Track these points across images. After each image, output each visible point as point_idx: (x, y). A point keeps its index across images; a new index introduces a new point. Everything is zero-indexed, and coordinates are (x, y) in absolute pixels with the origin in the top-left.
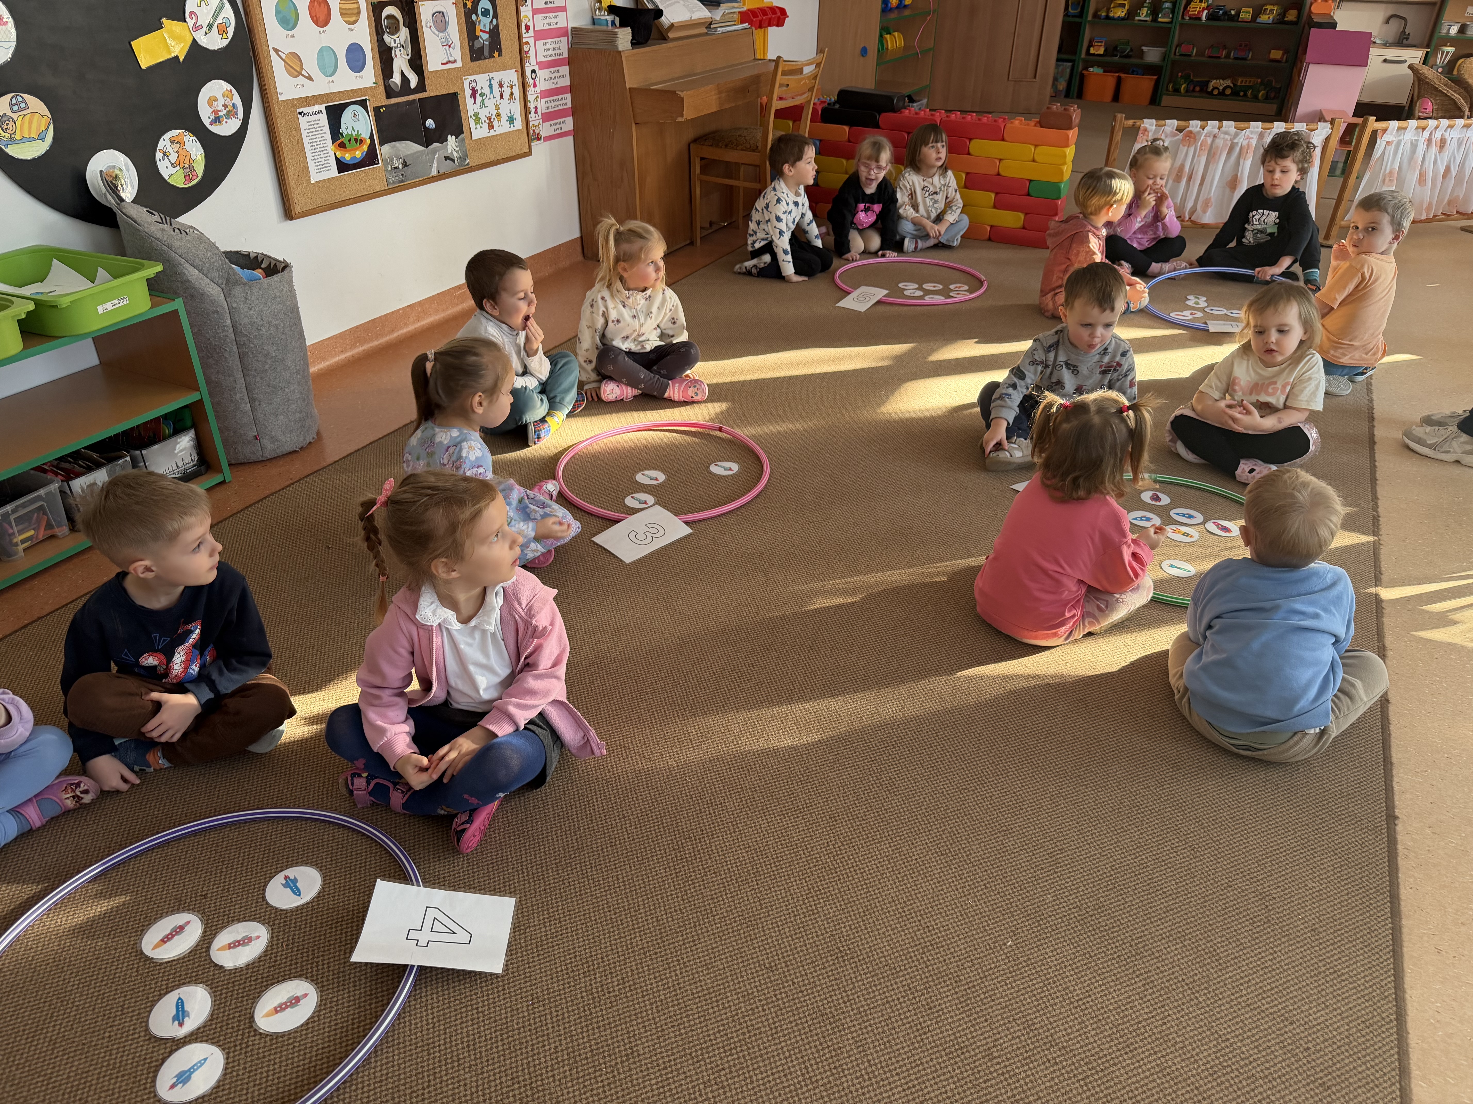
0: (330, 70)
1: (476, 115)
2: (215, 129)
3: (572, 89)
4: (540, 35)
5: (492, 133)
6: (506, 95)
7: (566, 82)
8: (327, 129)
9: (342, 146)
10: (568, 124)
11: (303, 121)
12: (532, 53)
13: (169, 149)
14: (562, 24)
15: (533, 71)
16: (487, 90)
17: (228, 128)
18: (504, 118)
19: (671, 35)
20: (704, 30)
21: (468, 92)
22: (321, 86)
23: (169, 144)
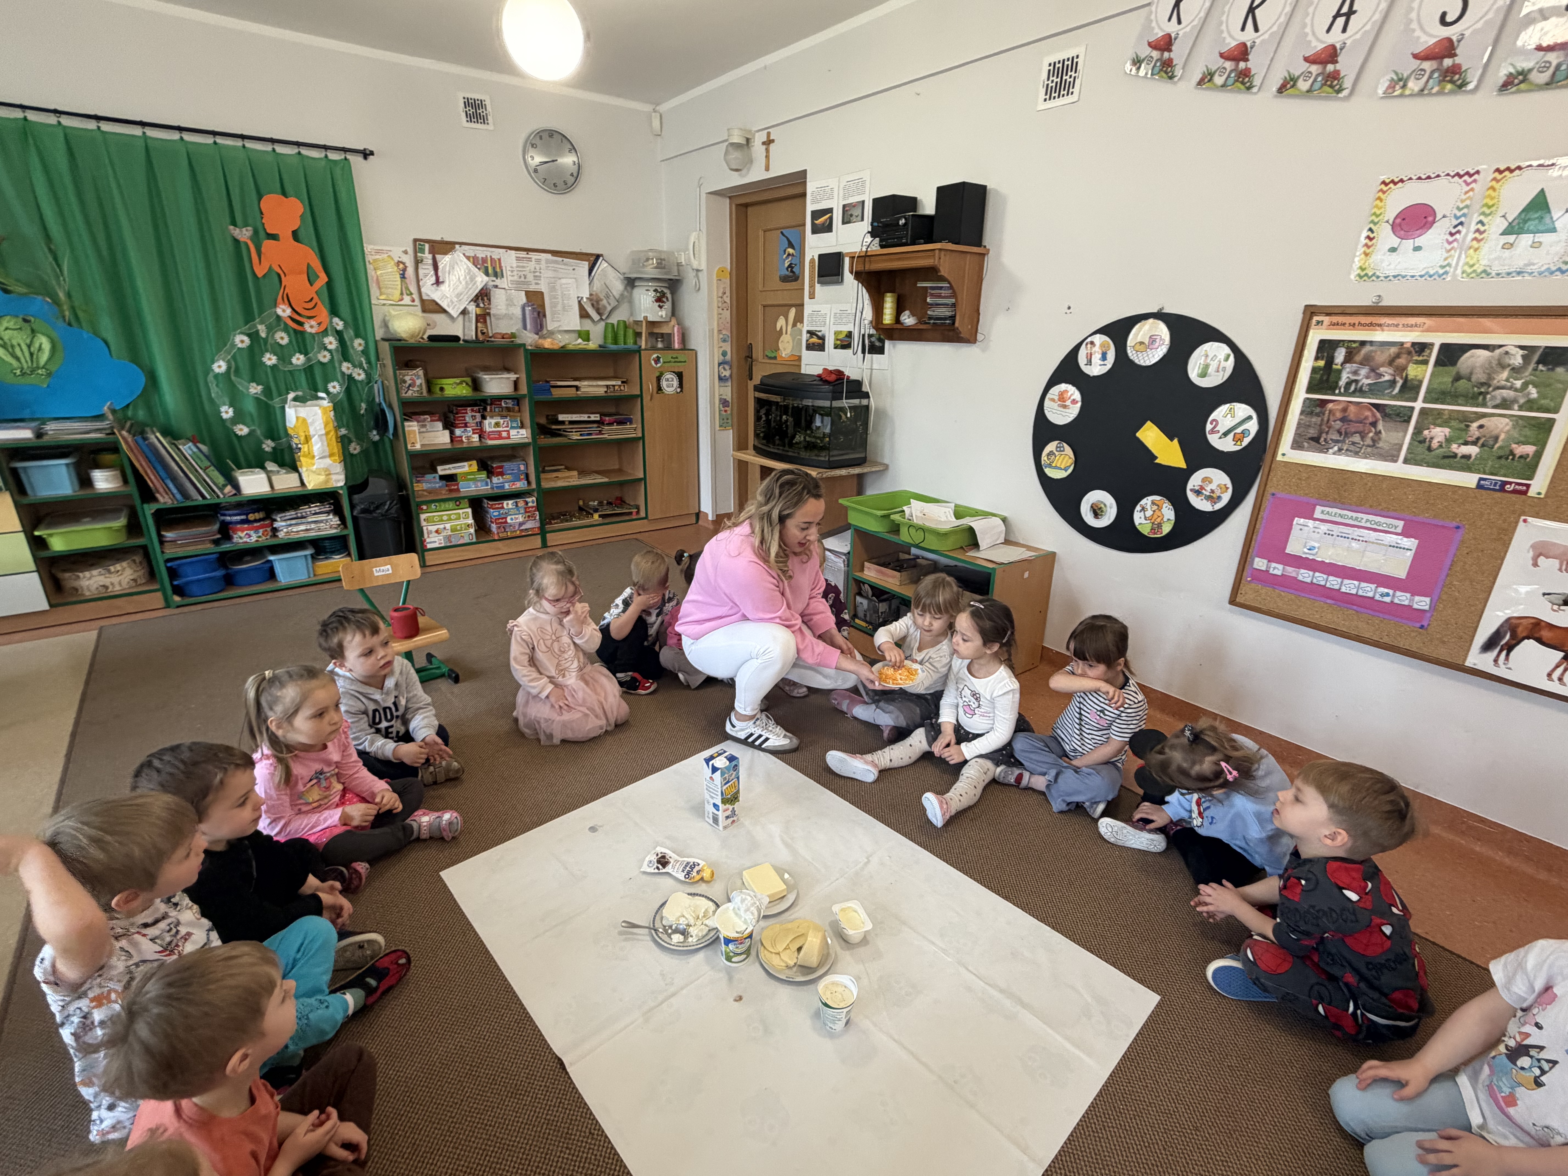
2: (1195, 503)
13: (1148, 507)
17: (1208, 506)
23: (1149, 503)
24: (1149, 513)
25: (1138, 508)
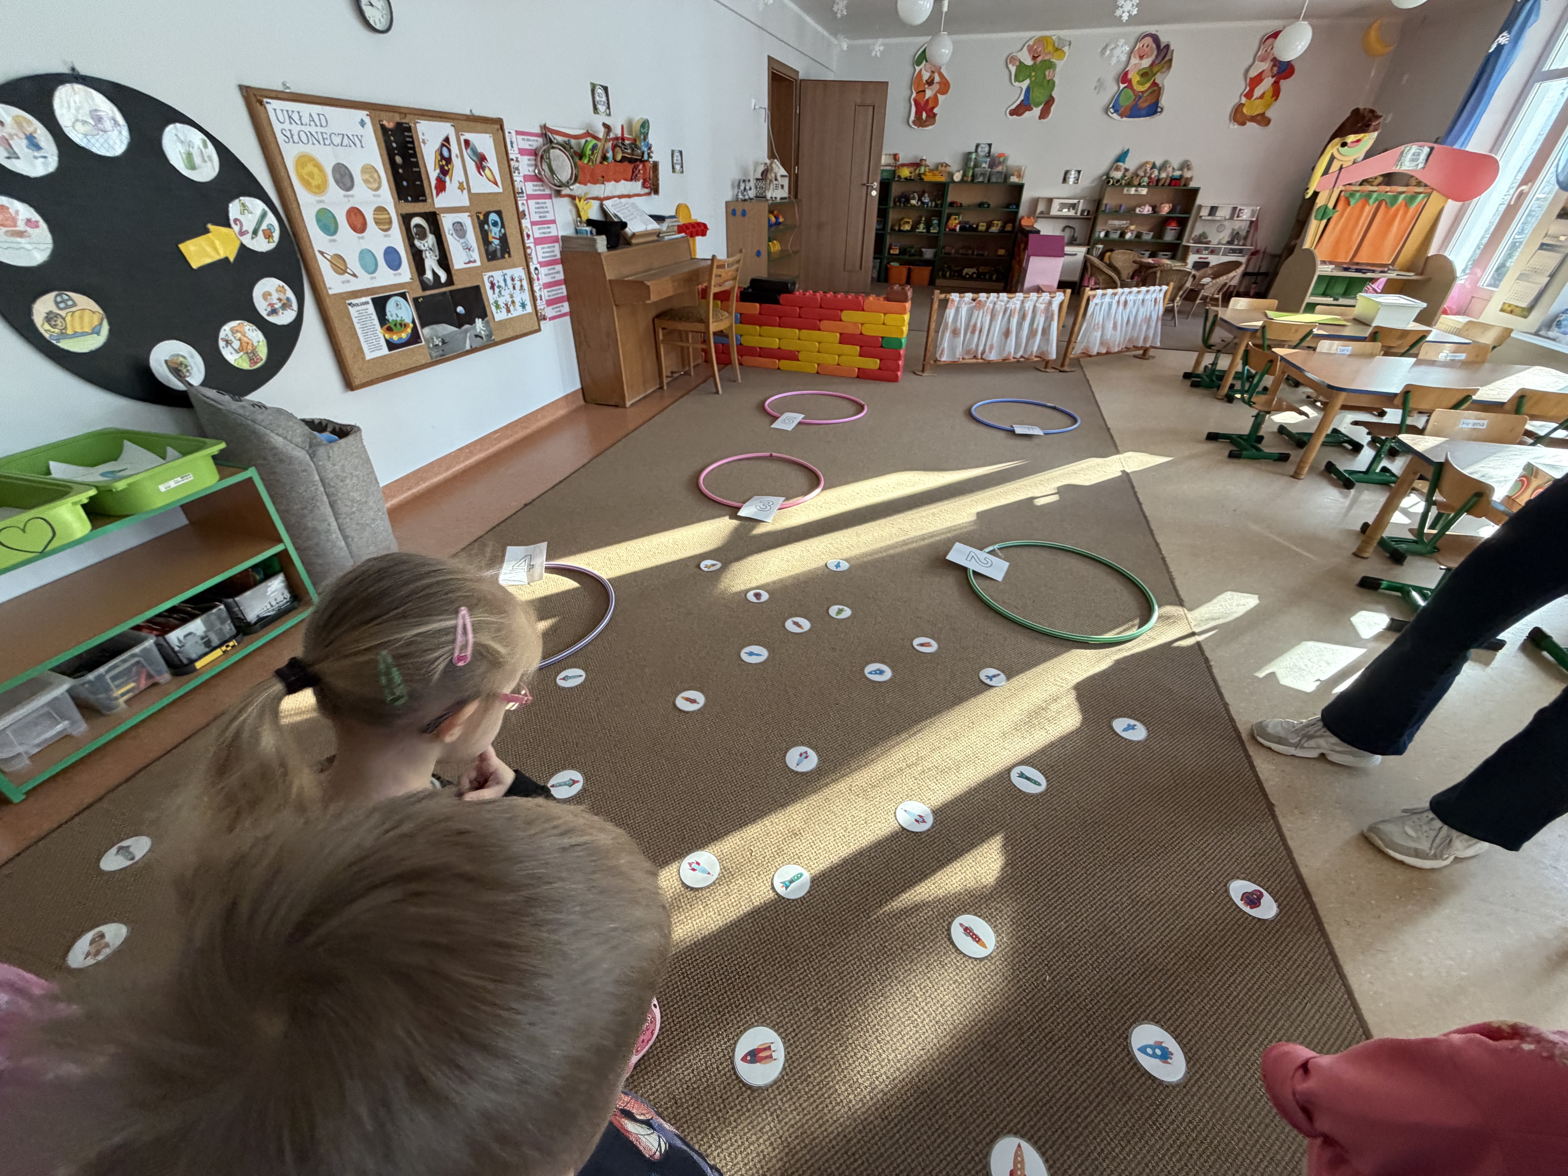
0: (372, 269)
1: (496, 302)
2: (272, 319)
3: (566, 281)
4: (538, 241)
5: (510, 316)
6: (518, 287)
7: (561, 276)
8: (375, 316)
9: (389, 329)
10: (566, 307)
11: (353, 311)
12: (534, 255)
13: (231, 338)
14: (554, 233)
15: (536, 269)
16: (502, 284)
17: (285, 318)
18: (518, 304)
19: (634, 241)
20: (655, 238)
21: (488, 285)
22: (364, 282)
23: (230, 334)
24: (236, 345)
25: (221, 344)
